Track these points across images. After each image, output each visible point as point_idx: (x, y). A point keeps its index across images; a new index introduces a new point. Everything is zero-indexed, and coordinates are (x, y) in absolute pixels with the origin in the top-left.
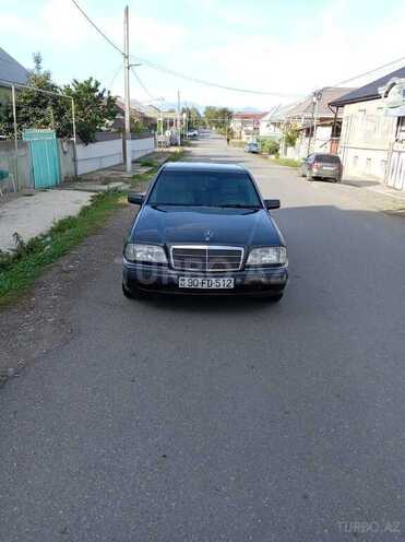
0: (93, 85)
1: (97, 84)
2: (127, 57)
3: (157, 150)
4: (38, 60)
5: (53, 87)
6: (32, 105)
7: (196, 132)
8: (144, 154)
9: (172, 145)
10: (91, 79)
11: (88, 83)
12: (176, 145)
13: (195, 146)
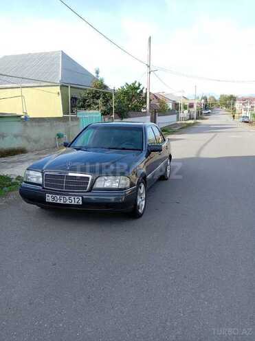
0: (137, 85)
1: (140, 85)
2: (149, 67)
3: (179, 122)
4: (97, 73)
5: (105, 87)
6: (93, 97)
7: (210, 111)
8: (168, 124)
9: (190, 119)
10: (136, 82)
11: (134, 84)
12: (193, 119)
13: (207, 119)
